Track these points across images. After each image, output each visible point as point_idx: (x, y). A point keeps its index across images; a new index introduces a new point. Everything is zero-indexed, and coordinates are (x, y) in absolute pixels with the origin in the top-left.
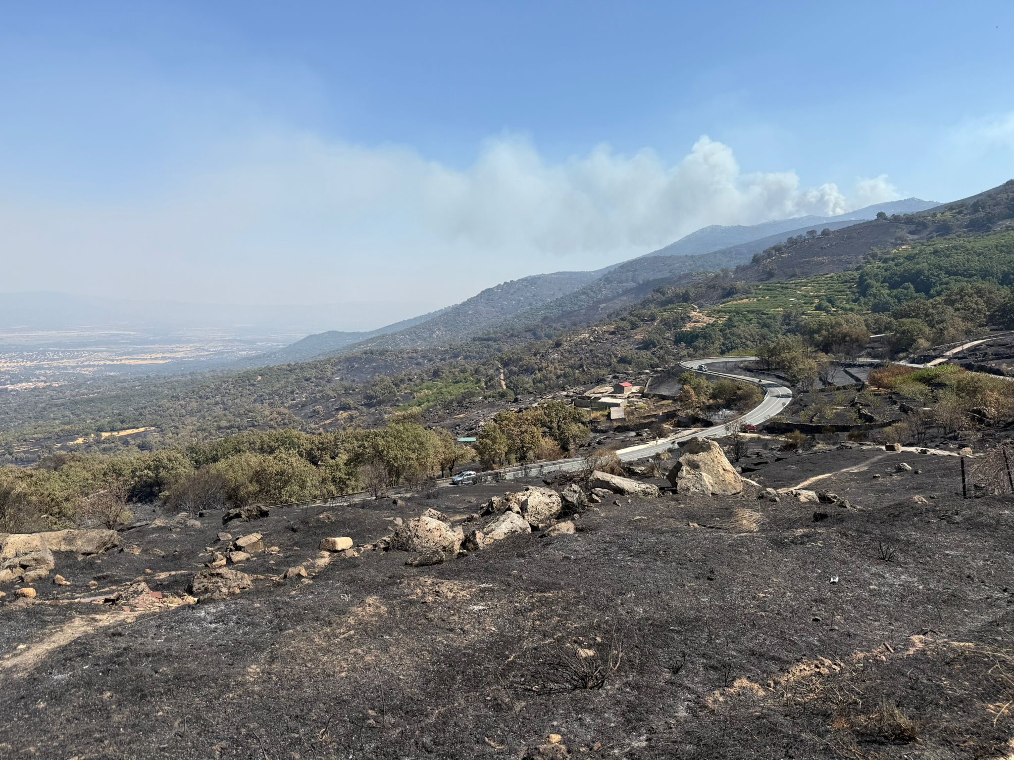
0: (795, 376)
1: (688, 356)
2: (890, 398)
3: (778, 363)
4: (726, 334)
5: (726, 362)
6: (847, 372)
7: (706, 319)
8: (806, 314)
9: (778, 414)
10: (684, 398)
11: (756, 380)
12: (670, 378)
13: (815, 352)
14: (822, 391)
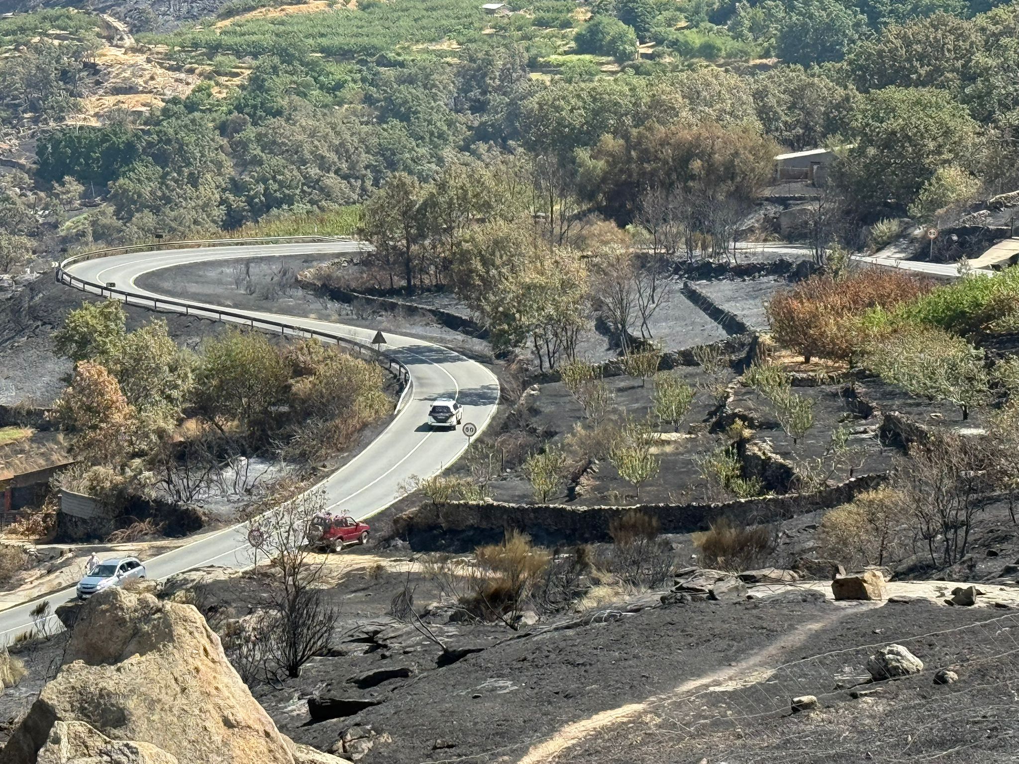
0: (507, 317)
1: (97, 237)
2: (849, 393)
3: (446, 265)
4: (244, 145)
5: (248, 262)
6: (694, 297)
7: (164, 78)
8: (545, 68)
9: (447, 472)
10: (82, 417)
11: (365, 335)
12: (20, 332)
13: (579, 217)
14: (608, 371)
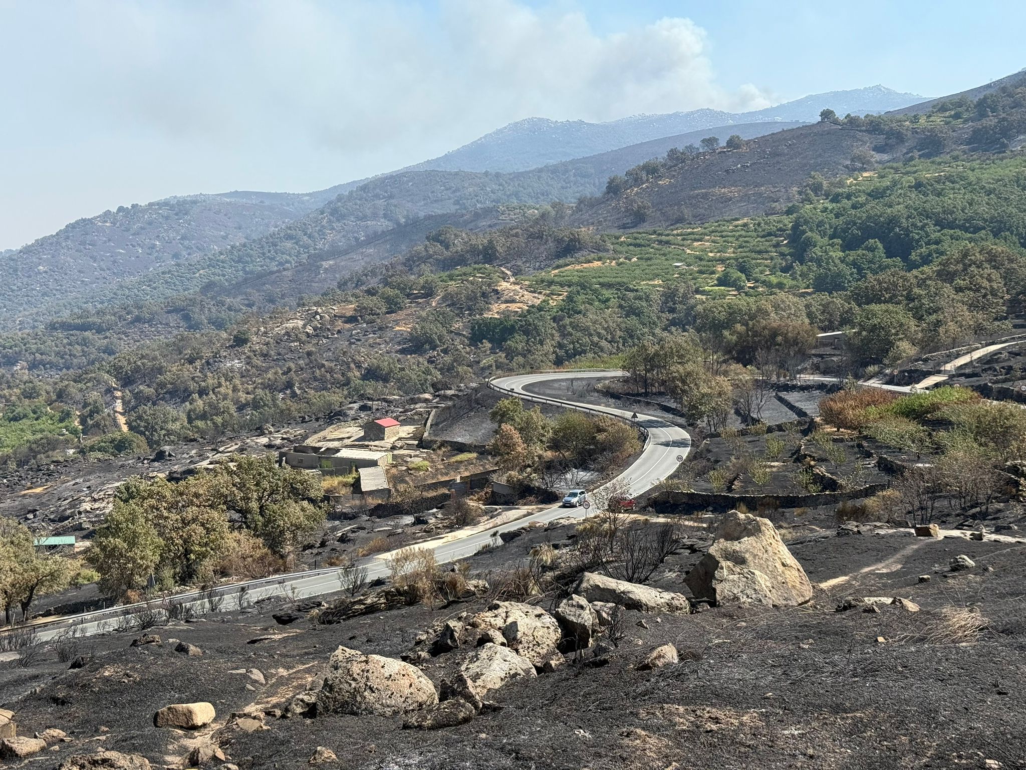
0: (695, 407)
1: (497, 367)
2: (860, 446)
3: (663, 383)
5: (572, 380)
6: (781, 400)
7: (527, 296)
8: (703, 293)
9: (671, 477)
10: (503, 449)
11: (628, 414)
12: (471, 410)
13: (725, 361)
14: (743, 433)
